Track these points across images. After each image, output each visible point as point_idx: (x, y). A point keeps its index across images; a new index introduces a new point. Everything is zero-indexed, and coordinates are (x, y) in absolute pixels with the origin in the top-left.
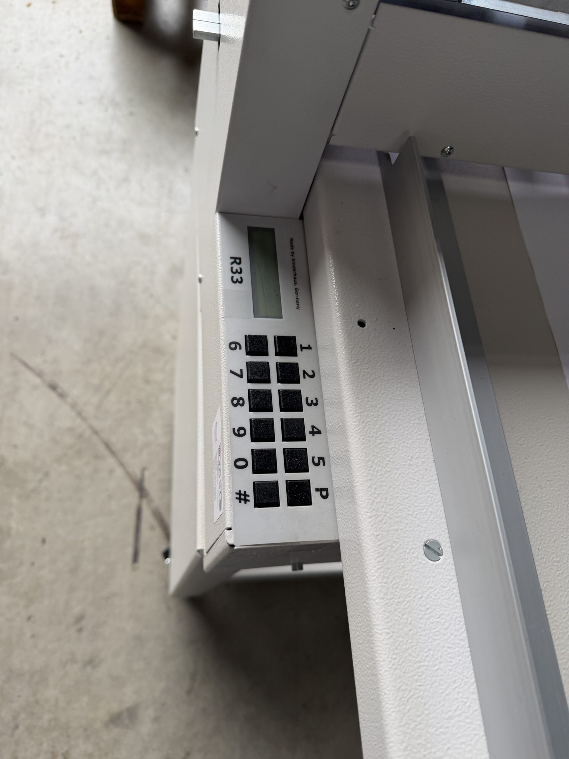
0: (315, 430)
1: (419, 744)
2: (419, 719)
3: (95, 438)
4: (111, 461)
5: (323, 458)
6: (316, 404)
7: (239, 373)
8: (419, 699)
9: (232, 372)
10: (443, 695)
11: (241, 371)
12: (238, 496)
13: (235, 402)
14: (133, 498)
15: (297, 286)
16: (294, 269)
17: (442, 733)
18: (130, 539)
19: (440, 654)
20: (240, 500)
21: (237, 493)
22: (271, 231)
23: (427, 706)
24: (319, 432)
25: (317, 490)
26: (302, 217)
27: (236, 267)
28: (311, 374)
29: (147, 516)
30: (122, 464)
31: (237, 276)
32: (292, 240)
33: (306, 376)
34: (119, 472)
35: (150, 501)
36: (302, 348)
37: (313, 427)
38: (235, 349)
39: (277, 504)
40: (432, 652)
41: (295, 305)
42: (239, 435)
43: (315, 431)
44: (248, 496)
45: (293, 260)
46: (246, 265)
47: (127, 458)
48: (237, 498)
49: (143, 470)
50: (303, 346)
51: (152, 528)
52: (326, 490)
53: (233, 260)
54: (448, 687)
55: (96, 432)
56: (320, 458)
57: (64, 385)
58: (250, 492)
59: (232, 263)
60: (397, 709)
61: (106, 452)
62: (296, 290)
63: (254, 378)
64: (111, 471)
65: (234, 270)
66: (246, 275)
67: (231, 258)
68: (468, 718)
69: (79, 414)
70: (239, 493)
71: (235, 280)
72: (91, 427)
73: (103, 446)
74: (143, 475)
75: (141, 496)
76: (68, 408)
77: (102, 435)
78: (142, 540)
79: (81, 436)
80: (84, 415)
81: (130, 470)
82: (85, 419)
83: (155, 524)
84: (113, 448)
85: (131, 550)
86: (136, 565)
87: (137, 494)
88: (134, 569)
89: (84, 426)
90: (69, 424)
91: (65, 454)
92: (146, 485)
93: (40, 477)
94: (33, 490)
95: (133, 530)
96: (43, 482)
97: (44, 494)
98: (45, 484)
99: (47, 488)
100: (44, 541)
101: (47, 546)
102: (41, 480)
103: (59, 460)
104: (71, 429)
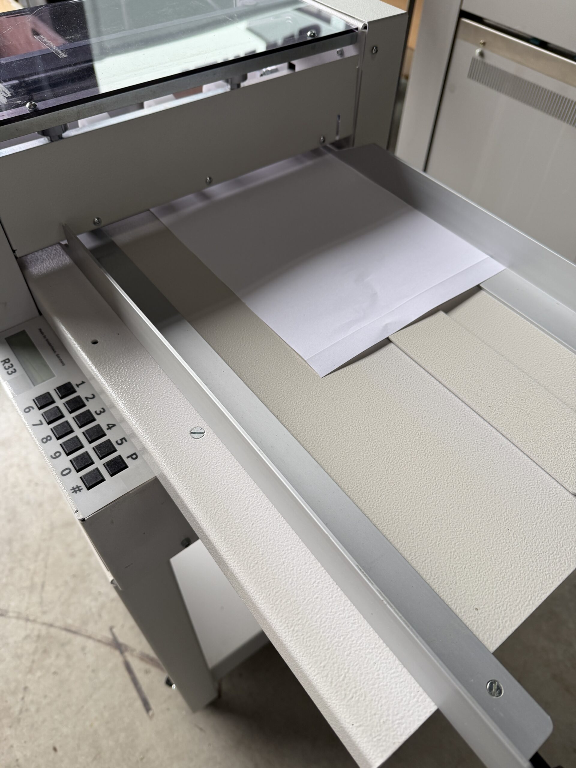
0: (110, 426)
5: (124, 438)
6: (104, 411)
7: (39, 423)
9: (34, 425)
11: (40, 421)
12: (73, 491)
13: (45, 440)
15: (57, 353)
16: (50, 344)
20: (76, 492)
21: (71, 490)
22: (23, 333)
24: (114, 425)
25: (128, 457)
26: (40, 314)
27: (7, 365)
28: (92, 396)
29: (137, 665)
30: (89, 637)
31: (10, 370)
32: (40, 330)
33: (89, 400)
35: (133, 650)
36: (78, 386)
37: (108, 425)
38: (30, 410)
39: (103, 480)
41: (60, 364)
42: (57, 457)
44: (80, 486)
45: (47, 340)
46: (14, 360)
50: (78, 383)
51: (147, 672)
52: (135, 454)
53: (4, 362)
56: (121, 440)
58: (81, 484)
59: (3, 365)
61: (70, 636)
62: (58, 356)
63: (51, 419)
65: (7, 367)
66: (17, 366)
67: (2, 362)
69: (27, 620)
70: (73, 488)
71: (10, 372)
72: (44, 624)
73: (64, 633)
74: (113, 634)
75: (122, 653)
76: (14, 621)
77: (58, 624)
78: (144, 688)
79: (39, 636)
80: (31, 618)
81: (99, 637)
82: (34, 621)
83: (148, 666)
84: (74, 629)
85: (139, 704)
86: (151, 713)
87: (117, 653)
88: (151, 718)
89: (37, 626)
90: (23, 634)
91: (33, 662)
92: (121, 640)
93: (21, 696)
94: (21, 712)
95: (131, 686)
96: (26, 699)
97: (33, 709)
98: (28, 699)
99: (32, 702)
100: (55, 749)
101: (60, 753)
102: (23, 699)
103: (30, 671)
104: (27, 637)
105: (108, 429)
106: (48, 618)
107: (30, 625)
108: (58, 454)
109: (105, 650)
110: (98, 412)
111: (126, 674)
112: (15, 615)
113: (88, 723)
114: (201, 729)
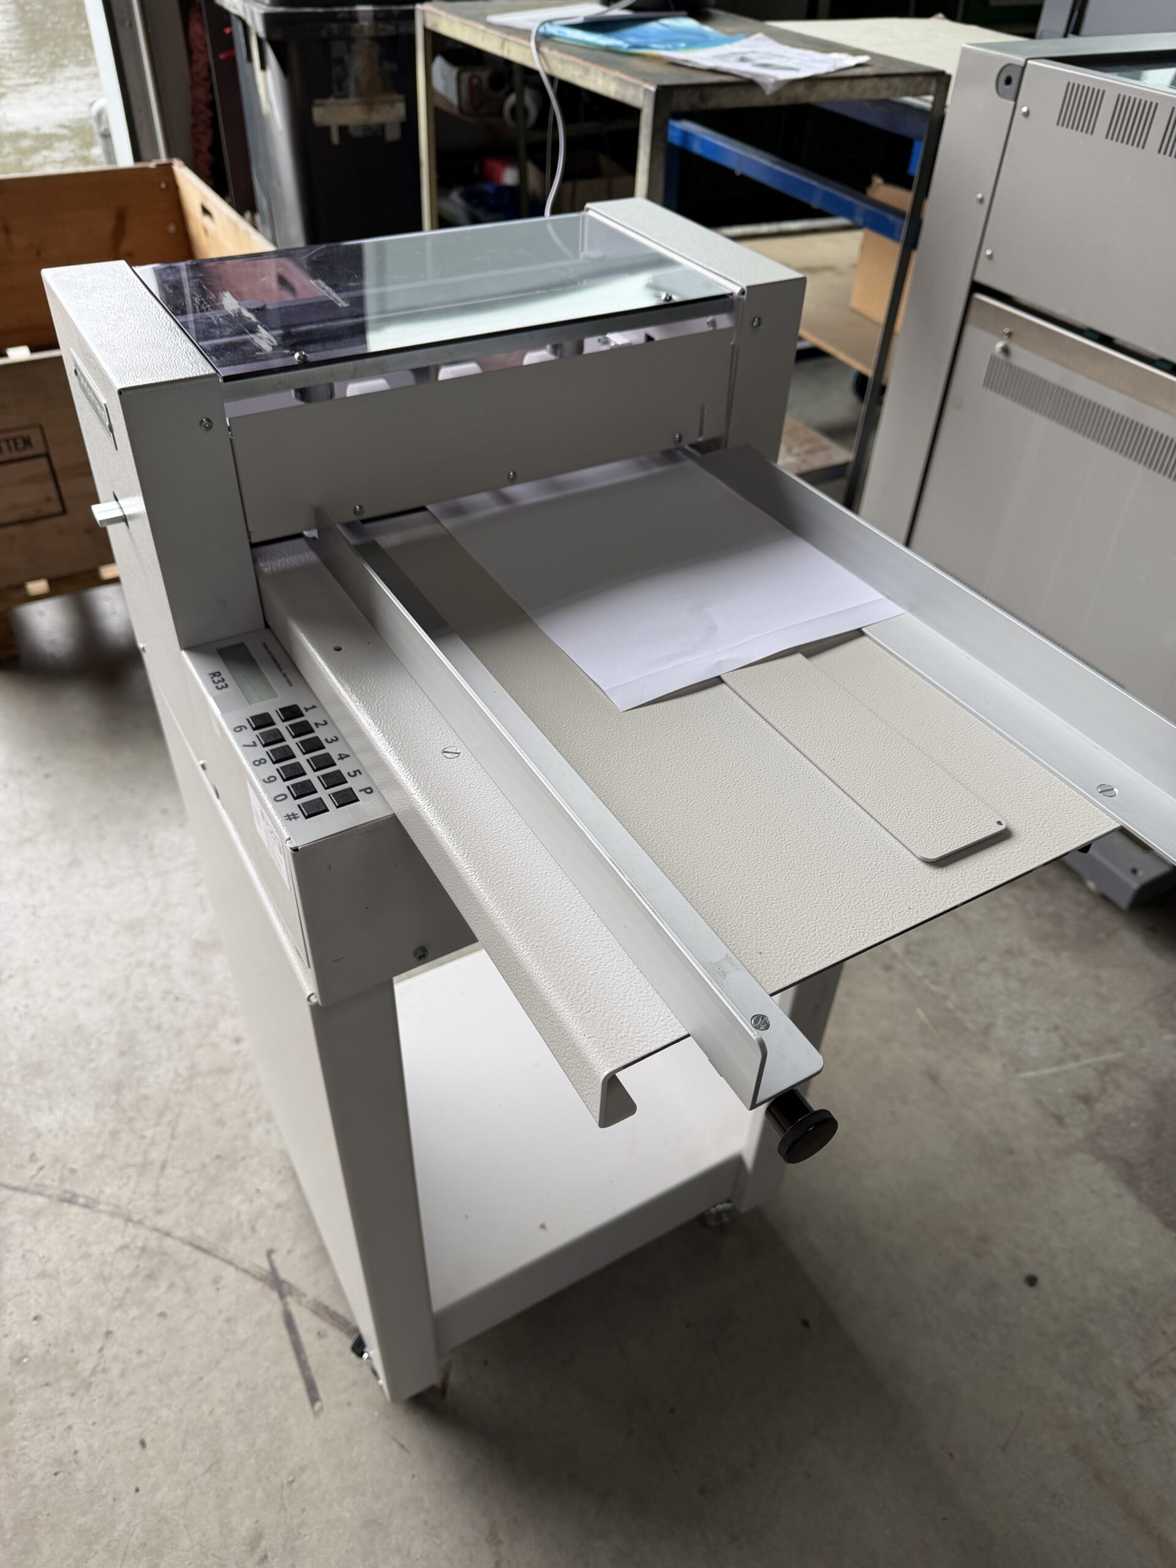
0: (343, 756)
1: (478, 851)
2: (473, 839)
3: (169, 1242)
4: (210, 1265)
5: (359, 771)
6: (337, 739)
7: (253, 744)
8: (470, 829)
9: (244, 746)
10: (489, 822)
11: (254, 742)
12: (287, 818)
13: (257, 763)
14: (271, 1305)
15: (283, 672)
16: (275, 661)
17: (496, 840)
18: (294, 1368)
19: (478, 803)
20: (290, 819)
21: (285, 817)
22: (242, 646)
23: (477, 831)
24: (348, 756)
25: (360, 791)
26: (267, 626)
27: (216, 679)
28: (324, 723)
29: (305, 1320)
30: (230, 1263)
31: (220, 685)
32: (264, 645)
33: (319, 726)
34: (230, 1274)
35: (301, 1295)
36: (307, 710)
37: (340, 755)
38: (241, 730)
39: (327, 810)
40: (471, 804)
41: (287, 684)
42: (270, 782)
43: (341, 757)
44: (297, 814)
45: (272, 657)
46: (226, 674)
47: (234, 1248)
48: (286, 819)
49: (270, 1253)
50: (307, 707)
51: (321, 1335)
52: (370, 788)
53: (212, 676)
54: (491, 817)
55: (168, 1234)
56: (355, 772)
57: (84, 1190)
58: (298, 811)
59: (212, 678)
60: (453, 839)
61: (197, 1255)
62: (285, 675)
63: (268, 741)
64: (216, 1280)
65: (216, 681)
66: (229, 680)
67: (210, 674)
68: (514, 827)
69: (128, 1220)
70: (288, 815)
71: (220, 687)
72: (156, 1230)
73: (187, 1248)
74: (271, 1264)
75: (282, 1296)
76: (105, 1218)
77: (179, 1233)
78: (312, 1363)
79: (144, 1250)
80: (136, 1217)
81: (246, 1265)
82: (140, 1223)
83: (324, 1326)
84: (204, 1245)
85: (299, 1387)
86: (318, 1405)
87: (275, 1295)
88: (316, 1414)
89: (143, 1233)
90: (119, 1241)
91: (128, 1290)
92: (283, 1275)
93: (98, 1346)
94: (94, 1372)
95: (290, 1354)
96: (105, 1351)
97: (115, 1371)
98: (109, 1352)
99: (116, 1357)
100: (143, 1444)
101: (150, 1451)
102: (101, 1350)
103: (120, 1304)
104: (123, 1248)
105: (339, 759)
106: (163, 1222)
107: (131, 1229)
108: (272, 779)
109: (253, 1287)
110: (329, 740)
111: (284, 1332)
112: (109, 1208)
113: (206, 1408)
114: (402, 1447)
